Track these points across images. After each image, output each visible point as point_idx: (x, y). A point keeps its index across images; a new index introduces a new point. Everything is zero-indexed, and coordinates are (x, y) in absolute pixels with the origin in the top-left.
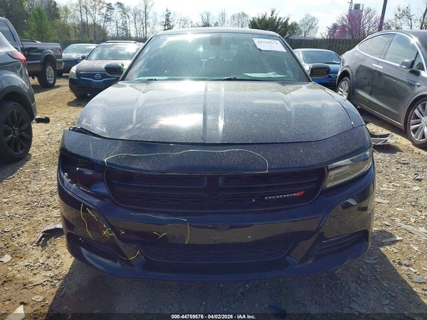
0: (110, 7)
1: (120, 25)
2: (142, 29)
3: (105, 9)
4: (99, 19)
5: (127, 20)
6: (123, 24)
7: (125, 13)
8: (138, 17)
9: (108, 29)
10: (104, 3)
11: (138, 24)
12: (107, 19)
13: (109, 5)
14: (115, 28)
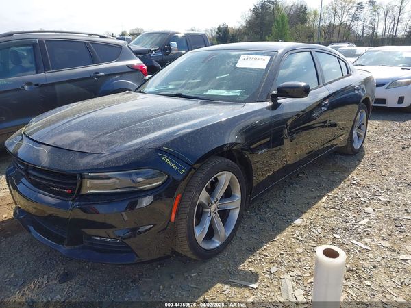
0: (360, 6)
1: (367, 24)
2: (392, 26)
3: (355, 8)
4: (346, 19)
5: (377, 18)
6: (371, 23)
7: (375, 11)
8: (389, 14)
9: (355, 28)
10: (354, 3)
11: (389, 22)
12: (355, 18)
13: (360, 4)
14: (361, 28)
